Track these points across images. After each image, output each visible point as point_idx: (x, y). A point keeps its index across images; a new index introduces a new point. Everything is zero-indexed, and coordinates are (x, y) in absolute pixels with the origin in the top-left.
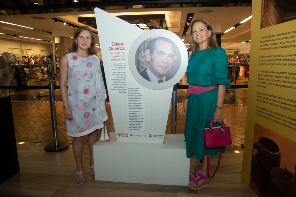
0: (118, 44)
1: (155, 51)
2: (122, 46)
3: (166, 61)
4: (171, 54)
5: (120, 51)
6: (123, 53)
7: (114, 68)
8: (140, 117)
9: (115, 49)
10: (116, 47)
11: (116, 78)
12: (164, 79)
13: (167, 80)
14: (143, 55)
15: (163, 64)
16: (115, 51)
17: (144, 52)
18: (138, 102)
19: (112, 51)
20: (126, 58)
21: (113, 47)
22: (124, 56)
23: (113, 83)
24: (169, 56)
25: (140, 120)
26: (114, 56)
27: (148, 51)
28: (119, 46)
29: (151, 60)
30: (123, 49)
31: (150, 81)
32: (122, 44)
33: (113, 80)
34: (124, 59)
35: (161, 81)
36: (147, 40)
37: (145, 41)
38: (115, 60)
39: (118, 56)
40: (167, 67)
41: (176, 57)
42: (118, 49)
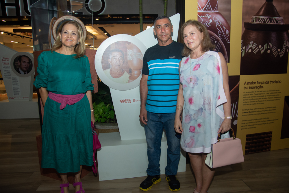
0: (6, 58)
1: (22, 61)
2: (8, 59)
3: (27, 65)
4: (28, 62)
5: (7, 61)
6: (8, 62)
7: (5, 68)
8: (18, 89)
9: (4, 60)
10: (5, 59)
11: (6, 73)
12: (26, 73)
13: (27, 73)
14: (17, 63)
15: (25, 67)
16: (4, 61)
17: (17, 62)
18: (17, 83)
19: (3, 61)
20: (10, 64)
21: (4, 59)
22: (9, 63)
23: (5, 75)
24: (27, 63)
25: (18, 91)
26: (4, 63)
27: (19, 61)
28: (6, 59)
29: (21, 65)
30: (8, 60)
31: (20, 73)
32: (7, 58)
33: (5, 74)
34: (9, 65)
35: (25, 74)
36: (18, 56)
37: (17, 57)
38: (5, 65)
39: (6, 63)
40: (27, 68)
41: (30, 63)
42: (6, 60)
